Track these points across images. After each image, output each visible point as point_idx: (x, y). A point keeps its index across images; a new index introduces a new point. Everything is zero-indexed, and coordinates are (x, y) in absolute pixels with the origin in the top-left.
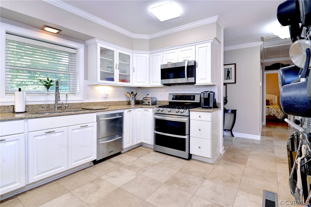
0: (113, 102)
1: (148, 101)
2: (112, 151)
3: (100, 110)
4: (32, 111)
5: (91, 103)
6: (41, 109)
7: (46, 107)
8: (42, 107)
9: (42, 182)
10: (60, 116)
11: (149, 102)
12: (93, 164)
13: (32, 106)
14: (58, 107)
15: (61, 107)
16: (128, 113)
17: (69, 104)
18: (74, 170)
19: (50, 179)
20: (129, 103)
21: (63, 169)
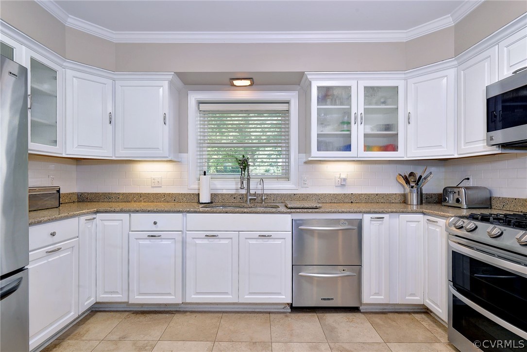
0: (362, 194)
1: (456, 196)
2: (329, 299)
3: (298, 210)
4: (222, 202)
5: (310, 194)
6: (233, 200)
7: (239, 197)
8: (234, 198)
9: (207, 306)
10: (226, 213)
11: (458, 201)
12: (290, 311)
13: (222, 195)
14: (250, 200)
15: (255, 199)
16: (373, 222)
17: (267, 195)
18: (254, 306)
19: (219, 306)
20: (404, 200)
21: (229, 298)
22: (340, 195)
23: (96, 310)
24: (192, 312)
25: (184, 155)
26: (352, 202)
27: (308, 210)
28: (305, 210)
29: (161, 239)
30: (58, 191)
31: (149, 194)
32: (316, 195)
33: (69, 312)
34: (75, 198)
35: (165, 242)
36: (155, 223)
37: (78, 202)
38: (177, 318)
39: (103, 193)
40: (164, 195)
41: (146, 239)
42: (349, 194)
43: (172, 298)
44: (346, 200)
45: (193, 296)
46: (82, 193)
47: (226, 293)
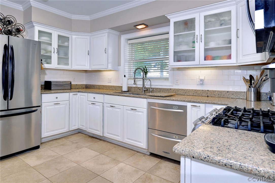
22: (200, 90)
23: (79, 132)
24: (111, 143)
25: (119, 67)
26: (208, 96)
27: (154, 97)
28: (153, 97)
29: (96, 105)
30: (71, 83)
31: (106, 86)
32: (183, 90)
33: (64, 128)
34: (84, 87)
35: (97, 107)
36: (94, 98)
37: (86, 88)
38: (101, 142)
39: (92, 85)
40: (112, 86)
41: (91, 104)
42: (206, 90)
43: (98, 133)
44: (204, 95)
45: (106, 134)
46: (86, 85)
47: (118, 136)
